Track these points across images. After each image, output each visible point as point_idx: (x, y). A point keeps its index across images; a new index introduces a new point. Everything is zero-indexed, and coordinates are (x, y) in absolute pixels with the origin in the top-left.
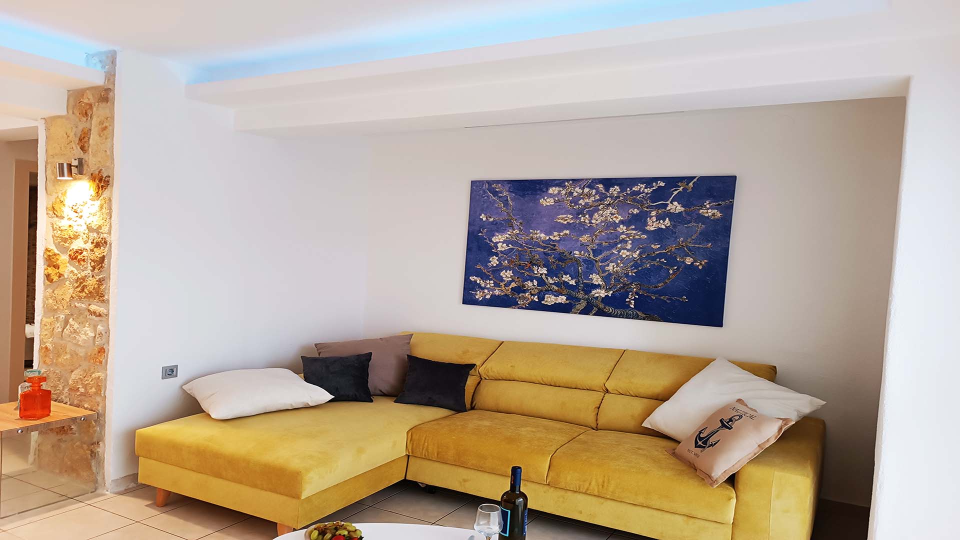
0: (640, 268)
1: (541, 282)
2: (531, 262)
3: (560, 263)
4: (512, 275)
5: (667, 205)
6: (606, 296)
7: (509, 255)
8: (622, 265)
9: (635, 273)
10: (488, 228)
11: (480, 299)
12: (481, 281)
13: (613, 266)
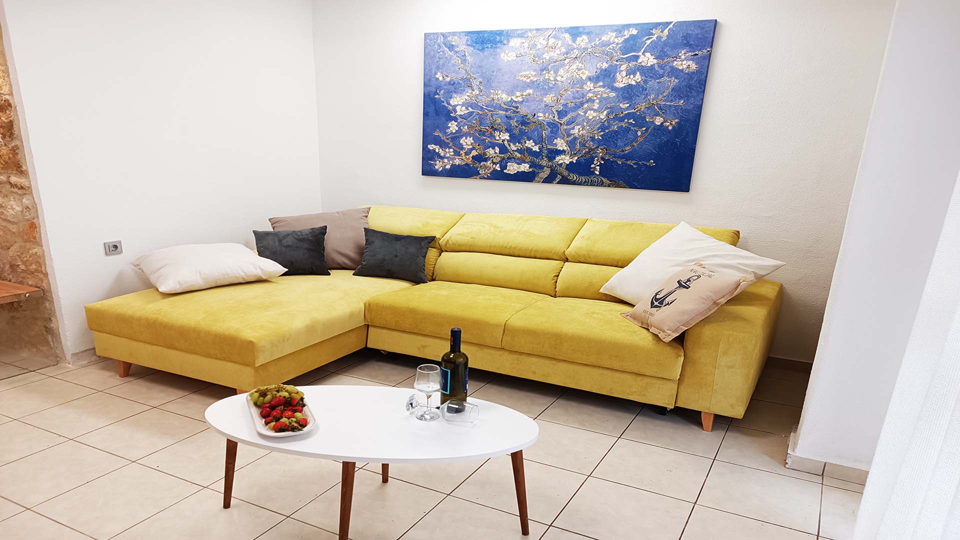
0: (607, 131)
1: (503, 149)
2: (492, 127)
3: (523, 127)
4: (473, 142)
5: (637, 57)
6: (570, 162)
7: (469, 119)
8: (588, 128)
9: (601, 136)
10: (445, 89)
11: (440, 170)
12: (441, 150)
13: (579, 129)
